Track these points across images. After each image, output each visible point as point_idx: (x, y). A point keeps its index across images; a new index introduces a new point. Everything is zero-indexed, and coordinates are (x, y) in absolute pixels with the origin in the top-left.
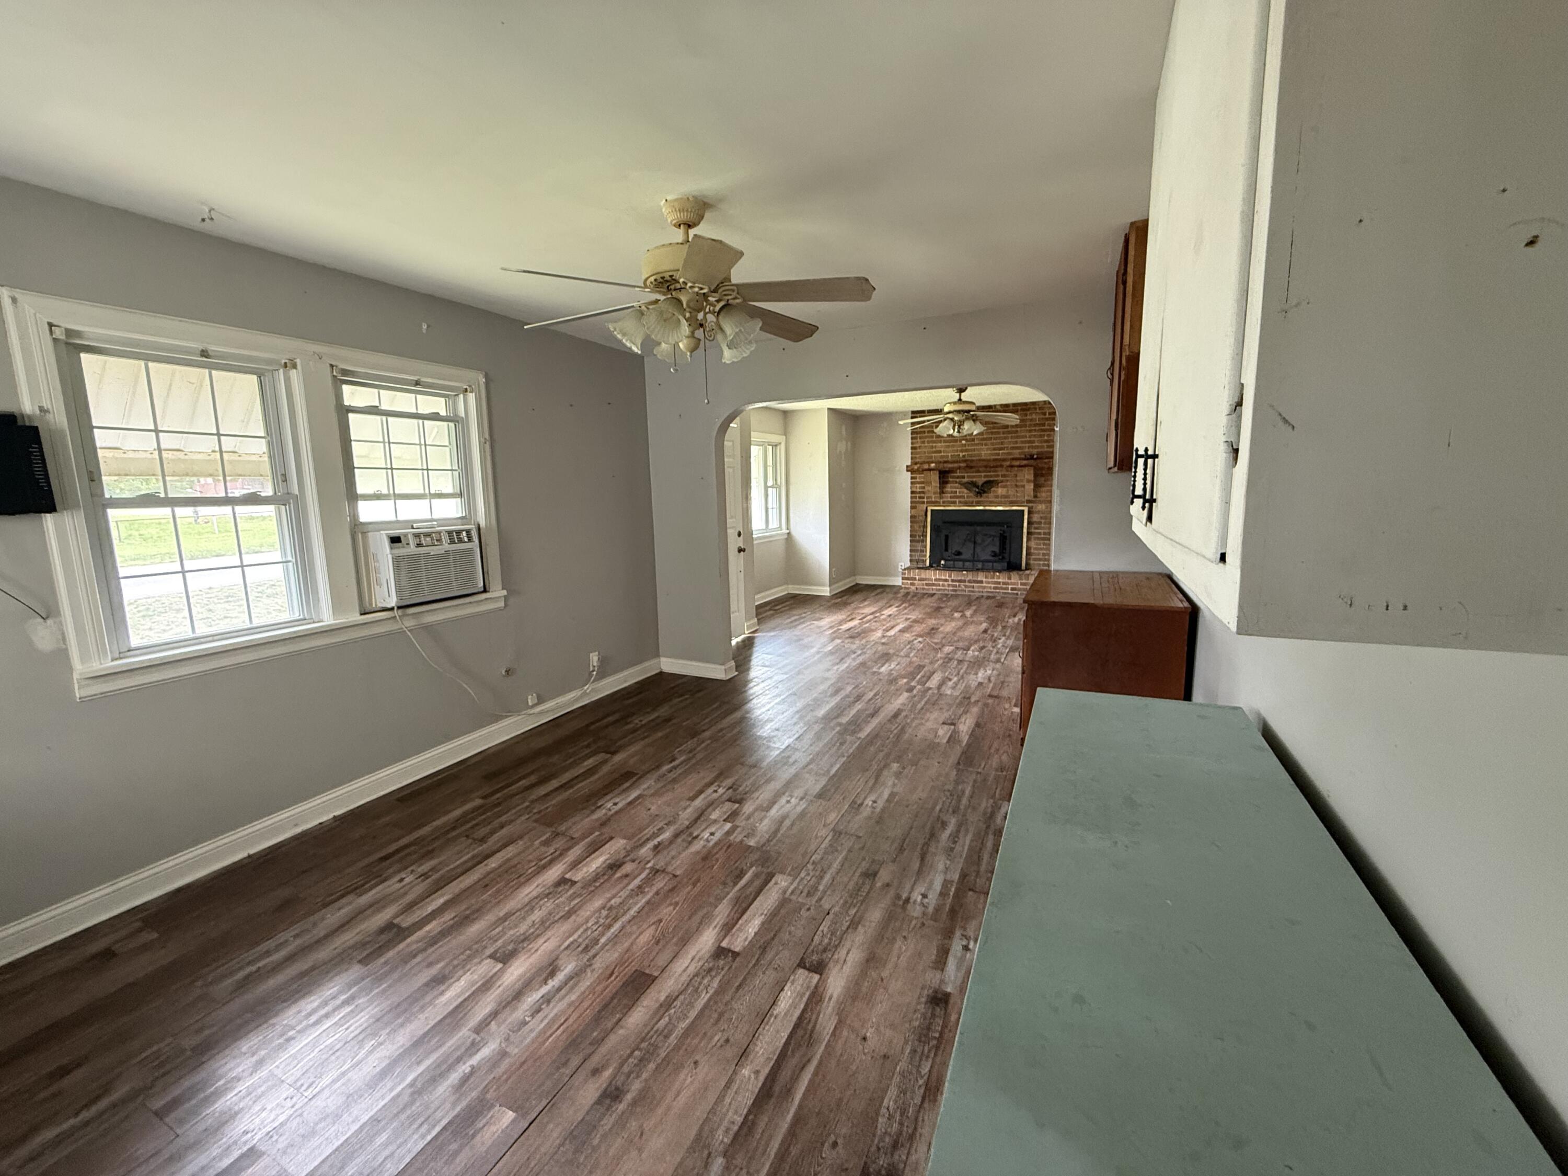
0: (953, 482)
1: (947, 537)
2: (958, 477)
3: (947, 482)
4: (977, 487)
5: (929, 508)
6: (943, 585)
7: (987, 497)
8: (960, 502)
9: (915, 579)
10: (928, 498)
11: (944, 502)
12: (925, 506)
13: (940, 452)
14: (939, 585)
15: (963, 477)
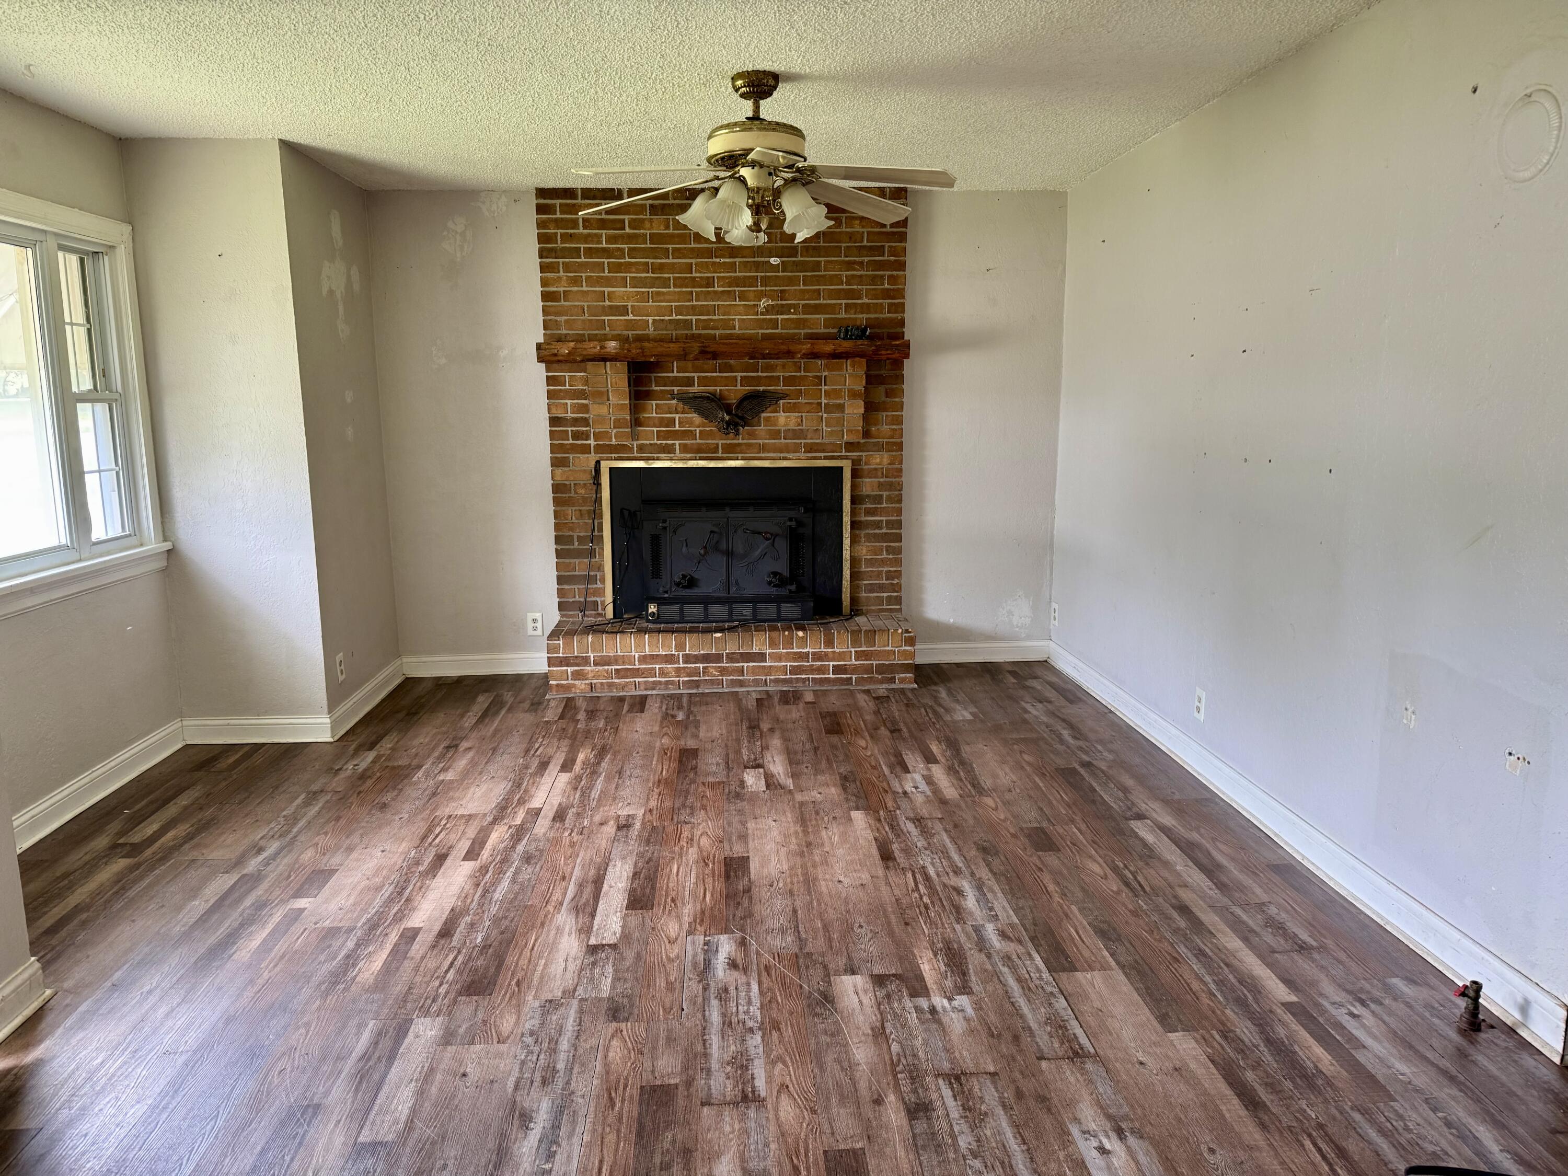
0: (662, 396)
1: (656, 540)
2: (675, 382)
3: (648, 395)
4: (728, 409)
5: (605, 466)
6: (663, 673)
7: (752, 435)
8: (685, 449)
9: (585, 661)
10: (597, 436)
11: (641, 448)
12: (592, 458)
13: (624, 311)
14: (652, 673)
15: (689, 382)
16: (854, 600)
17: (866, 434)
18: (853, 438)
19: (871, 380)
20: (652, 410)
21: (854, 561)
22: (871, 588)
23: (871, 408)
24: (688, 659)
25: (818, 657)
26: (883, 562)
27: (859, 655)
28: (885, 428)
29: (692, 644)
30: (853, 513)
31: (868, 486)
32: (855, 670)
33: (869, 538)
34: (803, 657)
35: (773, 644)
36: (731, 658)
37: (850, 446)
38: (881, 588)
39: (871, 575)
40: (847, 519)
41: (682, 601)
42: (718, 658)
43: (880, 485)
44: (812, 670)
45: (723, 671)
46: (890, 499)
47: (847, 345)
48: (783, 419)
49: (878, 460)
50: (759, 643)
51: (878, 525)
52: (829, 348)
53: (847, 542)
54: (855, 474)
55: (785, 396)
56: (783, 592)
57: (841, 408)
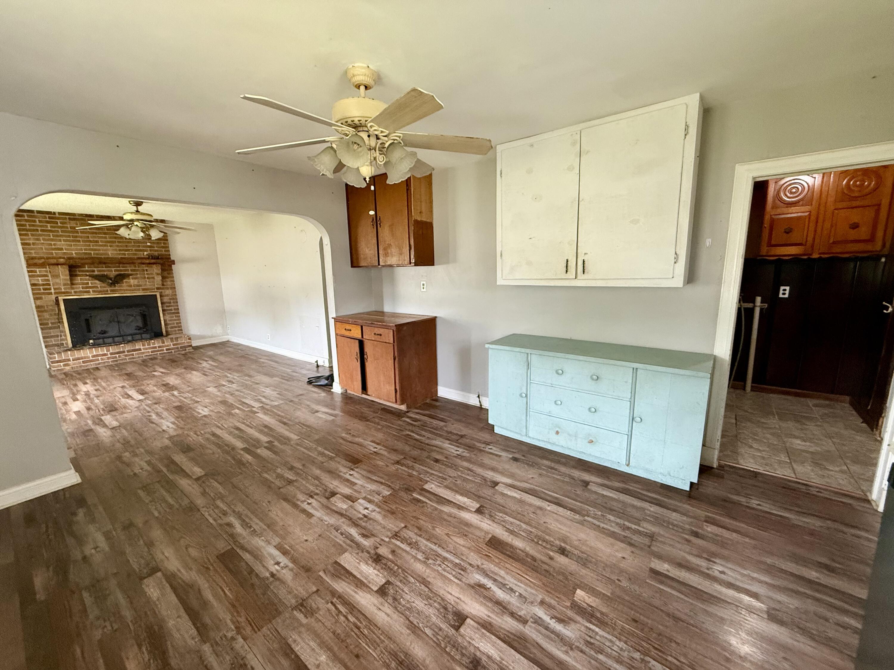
0: (79, 276)
1: (87, 321)
2: (87, 271)
4: (111, 279)
5: (61, 298)
8: (94, 291)
9: (69, 360)
10: (55, 289)
11: (75, 292)
16: (166, 331)
17: (163, 285)
18: (159, 286)
19: (163, 270)
20: (78, 280)
21: (165, 321)
22: (172, 328)
23: (164, 278)
24: (111, 354)
25: (159, 347)
26: (175, 320)
27: (174, 345)
28: (169, 283)
29: (112, 349)
30: (162, 307)
31: (166, 299)
32: (173, 349)
33: (168, 314)
34: (156, 347)
35: (143, 345)
36: (128, 351)
37: (158, 288)
38: (176, 327)
39: (171, 324)
40: (160, 309)
41: (103, 338)
42: (124, 352)
43: (170, 299)
44: (158, 351)
45: (126, 356)
46: (174, 302)
47: (153, 261)
48: (132, 281)
49: (168, 292)
50: (138, 345)
51: (171, 310)
52: (148, 261)
53: (161, 315)
54: (161, 296)
55: (131, 275)
56: (142, 331)
57: (153, 278)
